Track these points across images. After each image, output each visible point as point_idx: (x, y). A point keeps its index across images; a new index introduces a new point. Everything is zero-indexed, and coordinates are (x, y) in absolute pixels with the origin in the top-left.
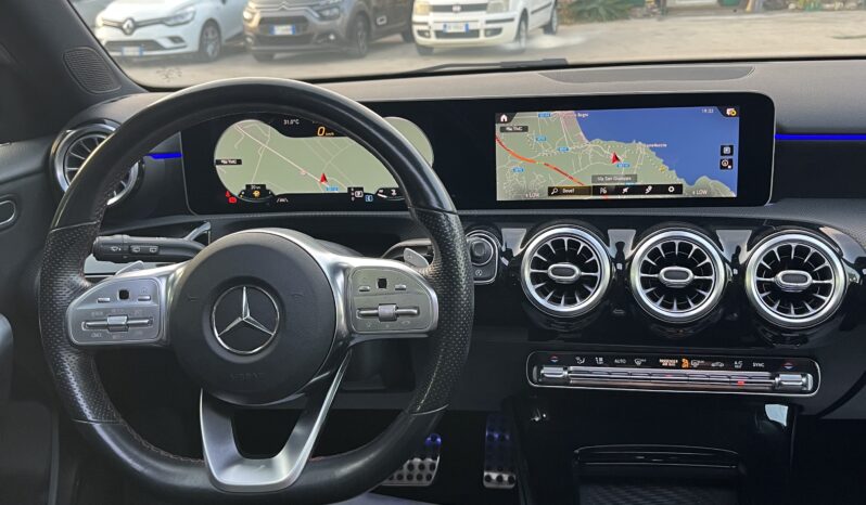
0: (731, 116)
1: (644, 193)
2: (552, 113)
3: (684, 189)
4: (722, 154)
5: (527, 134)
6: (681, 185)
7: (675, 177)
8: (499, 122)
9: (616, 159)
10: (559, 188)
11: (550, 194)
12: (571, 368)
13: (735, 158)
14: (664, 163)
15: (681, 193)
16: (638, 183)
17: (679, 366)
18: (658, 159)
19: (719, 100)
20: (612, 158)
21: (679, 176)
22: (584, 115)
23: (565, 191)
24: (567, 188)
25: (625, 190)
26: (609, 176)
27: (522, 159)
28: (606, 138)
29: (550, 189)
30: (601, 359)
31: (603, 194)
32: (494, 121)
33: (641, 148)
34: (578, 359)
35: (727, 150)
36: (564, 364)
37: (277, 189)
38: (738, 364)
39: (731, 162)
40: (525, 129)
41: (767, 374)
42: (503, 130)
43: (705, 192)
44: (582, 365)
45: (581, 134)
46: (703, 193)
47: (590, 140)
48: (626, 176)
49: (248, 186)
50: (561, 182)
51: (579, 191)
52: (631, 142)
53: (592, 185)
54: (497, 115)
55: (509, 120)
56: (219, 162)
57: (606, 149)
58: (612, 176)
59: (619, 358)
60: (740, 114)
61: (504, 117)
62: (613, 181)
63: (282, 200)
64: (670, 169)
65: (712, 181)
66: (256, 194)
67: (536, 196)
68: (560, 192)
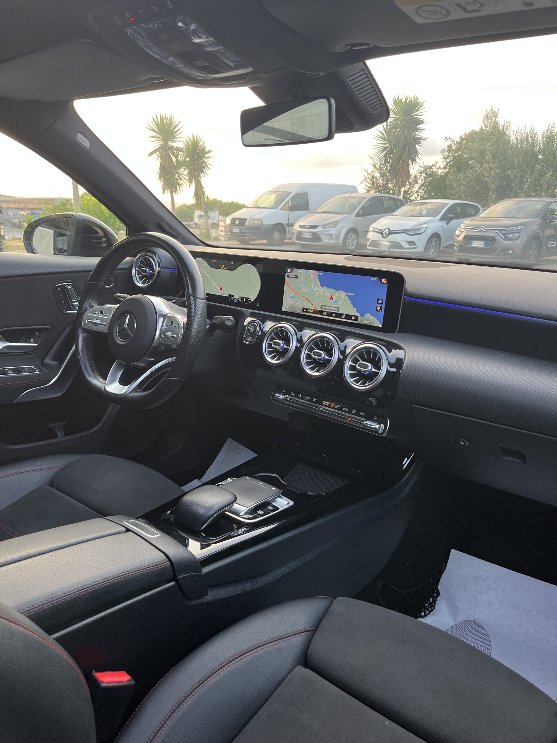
0: (384, 283)
1: (342, 318)
2: (308, 271)
3: (359, 319)
4: (378, 303)
5: (297, 280)
6: (358, 317)
7: (356, 312)
8: (287, 272)
9: (331, 298)
10: (307, 309)
11: (303, 311)
13: (383, 306)
14: (351, 304)
15: (357, 321)
16: (340, 312)
17: (329, 406)
18: (349, 301)
19: (380, 274)
21: (358, 311)
22: (321, 274)
24: (310, 310)
25: (334, 315)
27: (294, 292)
28: (329, 287)
29: (304, 309)
30: (300, 395)
31: (324, 315)
32: (285, 271)
33: (343, 294)
34: (292, 392)
35: (380, 301)
36: (285, 393)
38: (354, 411)
39: (381, 307)
40: (297, 277)
42: (288, 276)
45: (319, 283)
46: (367, 322)
47: (322, 286)
48: (335, 308)
50: (308, 306)
51: (315, 312)
52: (339, 290)
53: (320, 310)
54: (287, 268)
55: (291, 272)
57: (328, 293)
58: (329, 307)
59: (307, 396)
60: (388, 283)
61: (289, 270)
62: (329, 309)
64: (354, 307)
65: (372, 317)
67: (297, 311)
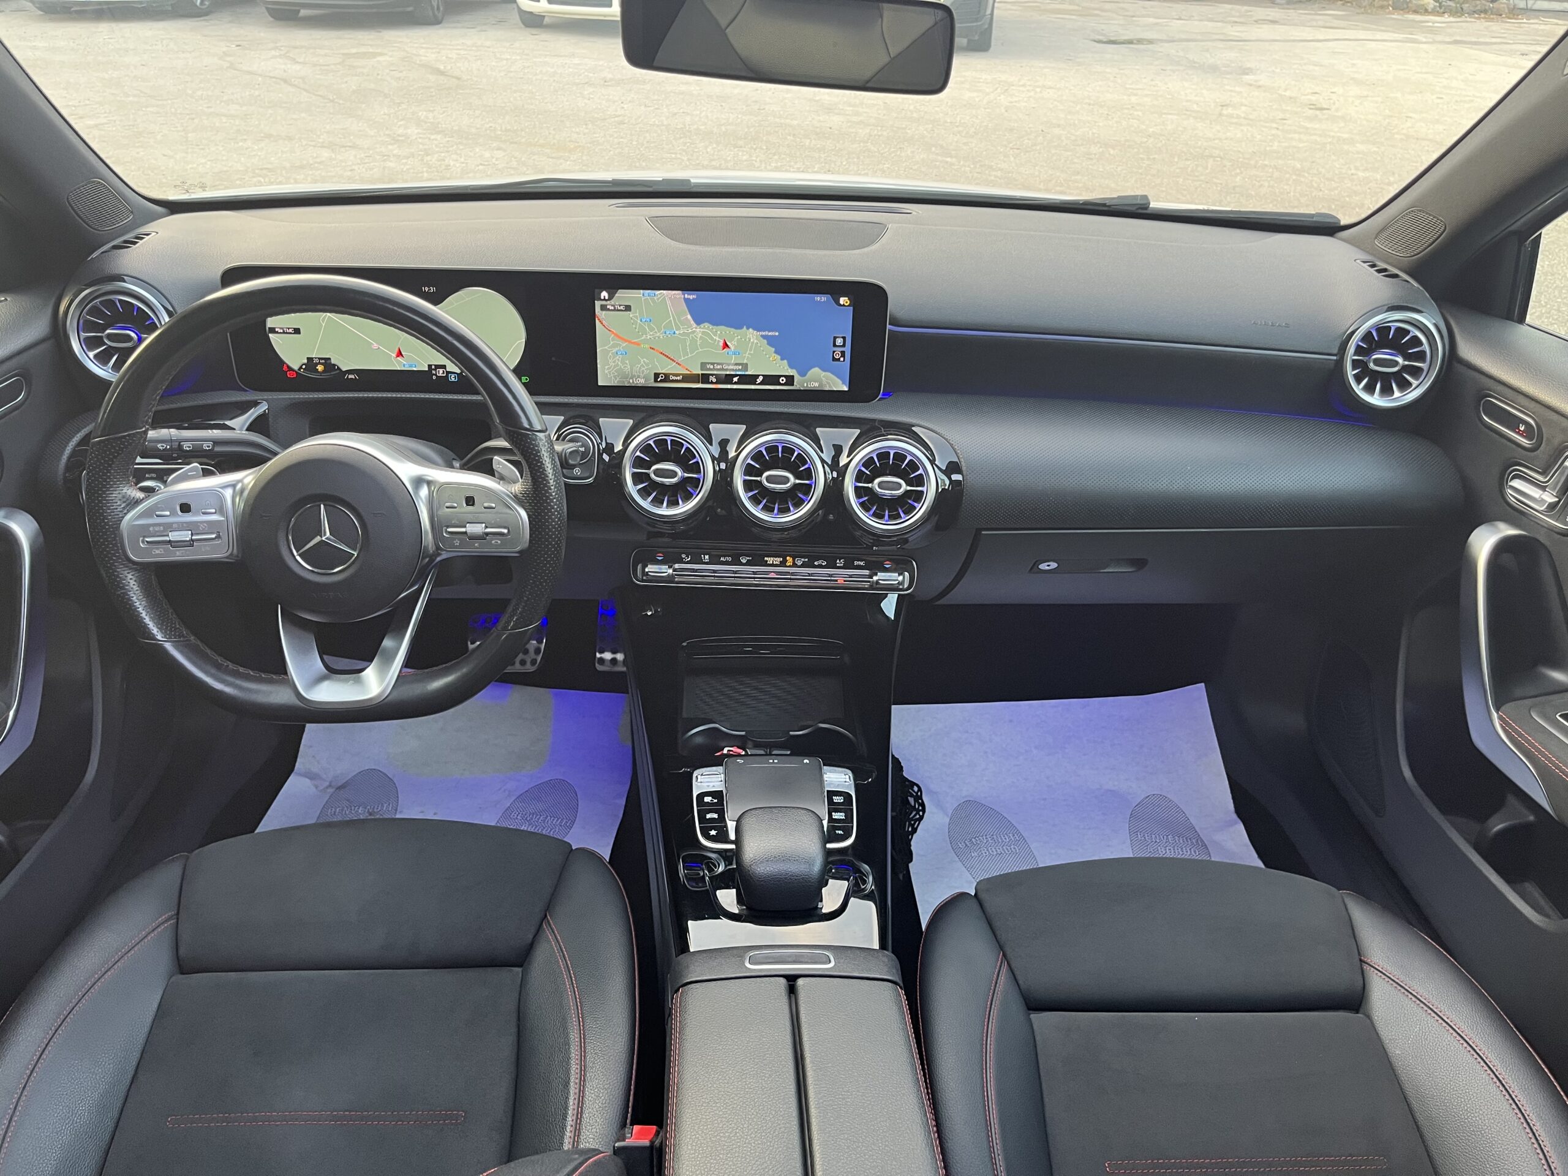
0: (844, 305)
1: (754, 384)
2: (658, 292)
3: (796, 380)
4: (835, 345)
5: (630, 314)
6: (792, 377)
7: (787, 367)
8: (600, 299)
9: (726, 345)
10: (666, 375)
11: (656, 381)
12: (677, 566)
13: (848, 349)
14: (776, 352)
15: (793, 385)
16: (749, 373)
17: (783, 564)
18: (769, 347)
19: (833, 288)
20: (721, 344)
21: (791, 366)
22: (691, 297)
23: (672, 378)
24: (674, 375)
25: (735, 379)
26: (718, 364)
27: (626, 341)
28: (715, 323)
29: (657, 375)
30: (707, 557)
31: (712, 383)
32: (592, 298)
33: (752, 336)
34: (683, 556)
35: (839, 342)
36: (669, 561)
37: (345, 363)
38: (840, 563)
39: (843, 354)
40: (628, 308)
41: (867, 572)
42: (603, 308)
43: (817, 385)
44: (688, 563)
45: (689, 317)
46: (815, 385)
47: (698, 322)
48: (736, 364)
49: (310, 359)
50: (668, 368)
51: (687, 378)
52: (741, 328)
53: (700, 372)
54: (597, 291)
55: (610, 299)
56: (273, 330)
57: (715, 335)
58: (722, 364)
59: (725, 556)
60: (854, 304)
61: (604, 294)
62: (722, 369)
63: (351, 376)
64: (782, 359)
65: (824, 373)
66: (320, 368)
67: (641, 382)
68: (667, 378)
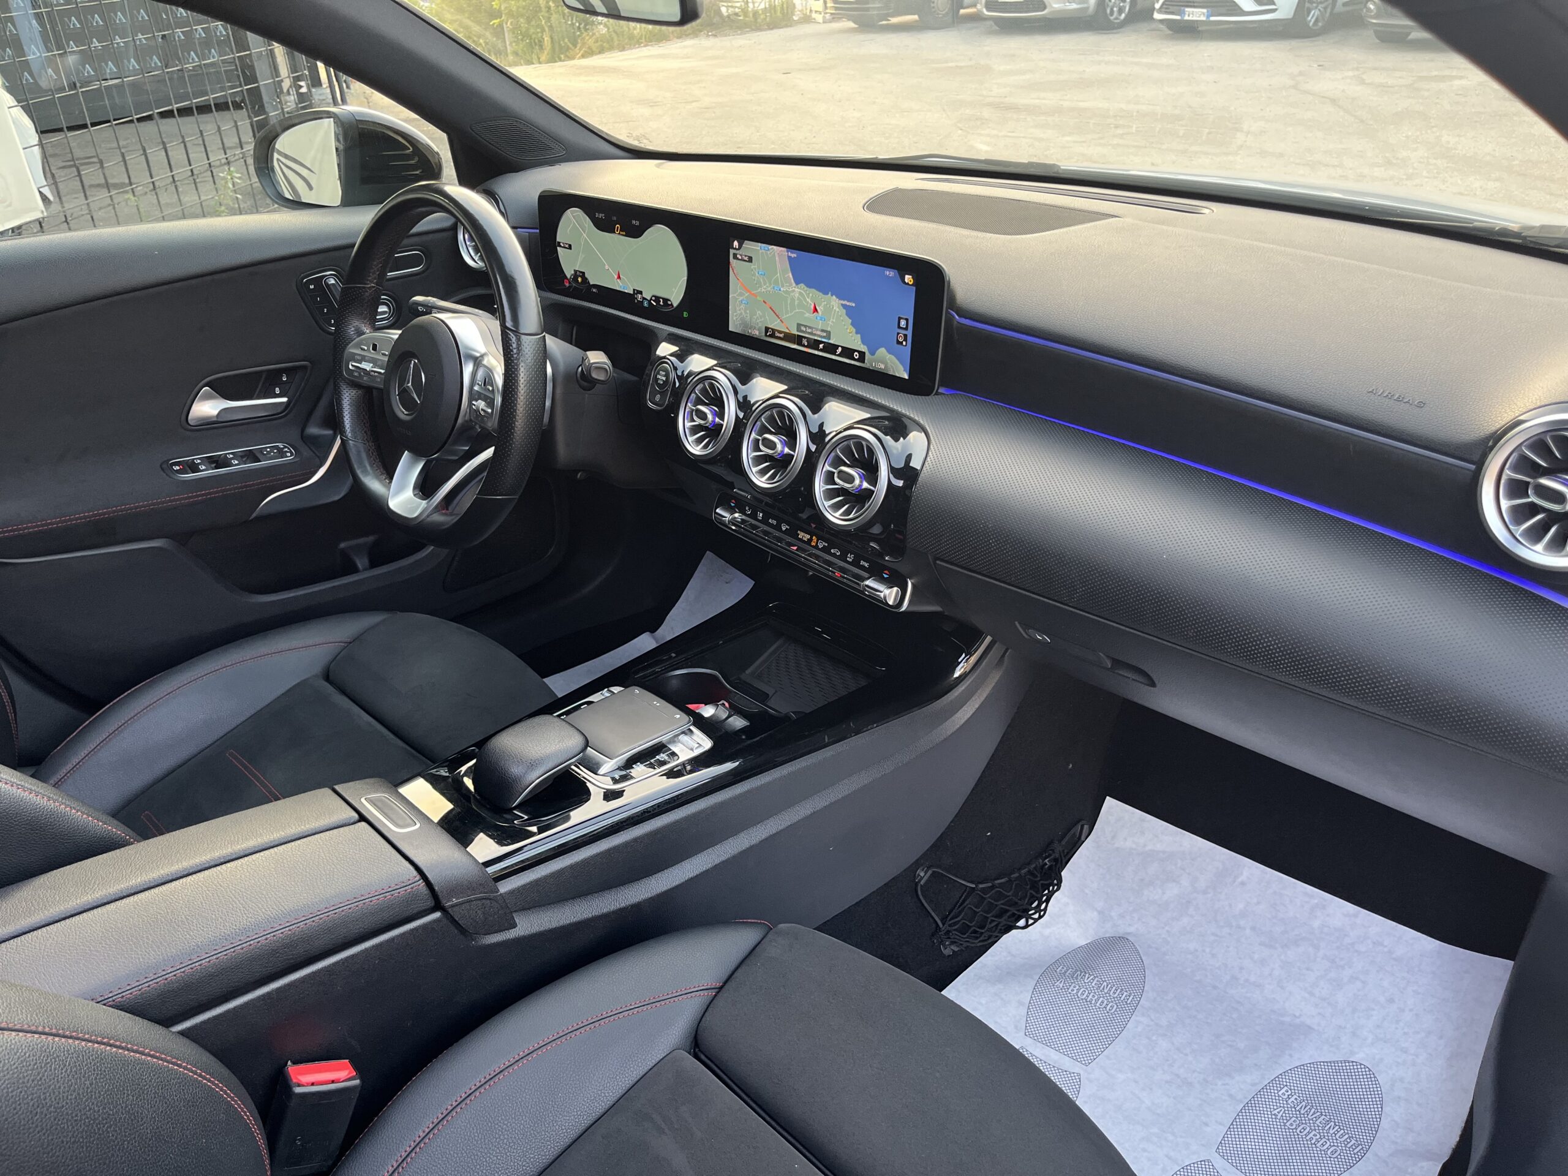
0: (908, 284)
1: (834, 353)
2: (771, 247)
3: (867, 358)
5: (752, 266)
6: (864, 353)
7: (860, 342)
8: (733, 248)
9: (815, 310)
10: (772, 329)
11: (766, 335)
12: (737, 515)
13: (909, 333)
14: (852, 325)
15: (864, 361)
16: (831, 341)
17: (808, 542)
18: (847, 317)
19: (900, 264)
20: (812, 307)
21: (864, 342)
22: (794, 256)
23: (777, 334)
24: (780, 332)
25: (821, 346)
26: (810, 327)
27: (748, 291)
28: (808, 285)
29: (767, 329)
30: (761, 515)
31: (804, 346)
32: (729, 247)
33: (835, 303)
34: (747, 508)
35: (903, 323)
38: (850, 558)
39: (905, 336)
40: (750, 260)
41: (866, 575)
42: (735, 256)
43: (883, 367)
44: (747, 515)
45: (791, 275)
46: (880, 366)
47: (797, 283)
48: (823, 331)
49: (576, 272)
50: (775, 325)
51: (788, 337)
52: (827, 294)
53: (797, 333)
55: (739, 248)
56: (559, 244)
57: (808, 297)
58: (812, 328)
59: (772, 519)
60: (916, 284)
61: (736, 244)
62: (811, 333)
63: (594, 290)
64: (856, 333)
65: (889, 356)
66: (580, 280)
67: (756, 333)
68: (773, 334)
